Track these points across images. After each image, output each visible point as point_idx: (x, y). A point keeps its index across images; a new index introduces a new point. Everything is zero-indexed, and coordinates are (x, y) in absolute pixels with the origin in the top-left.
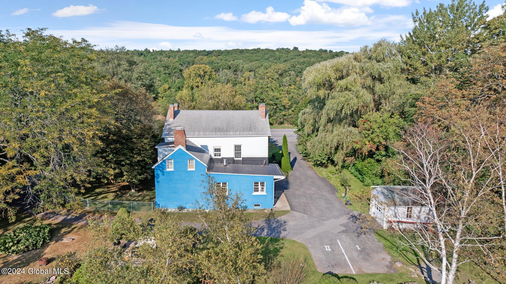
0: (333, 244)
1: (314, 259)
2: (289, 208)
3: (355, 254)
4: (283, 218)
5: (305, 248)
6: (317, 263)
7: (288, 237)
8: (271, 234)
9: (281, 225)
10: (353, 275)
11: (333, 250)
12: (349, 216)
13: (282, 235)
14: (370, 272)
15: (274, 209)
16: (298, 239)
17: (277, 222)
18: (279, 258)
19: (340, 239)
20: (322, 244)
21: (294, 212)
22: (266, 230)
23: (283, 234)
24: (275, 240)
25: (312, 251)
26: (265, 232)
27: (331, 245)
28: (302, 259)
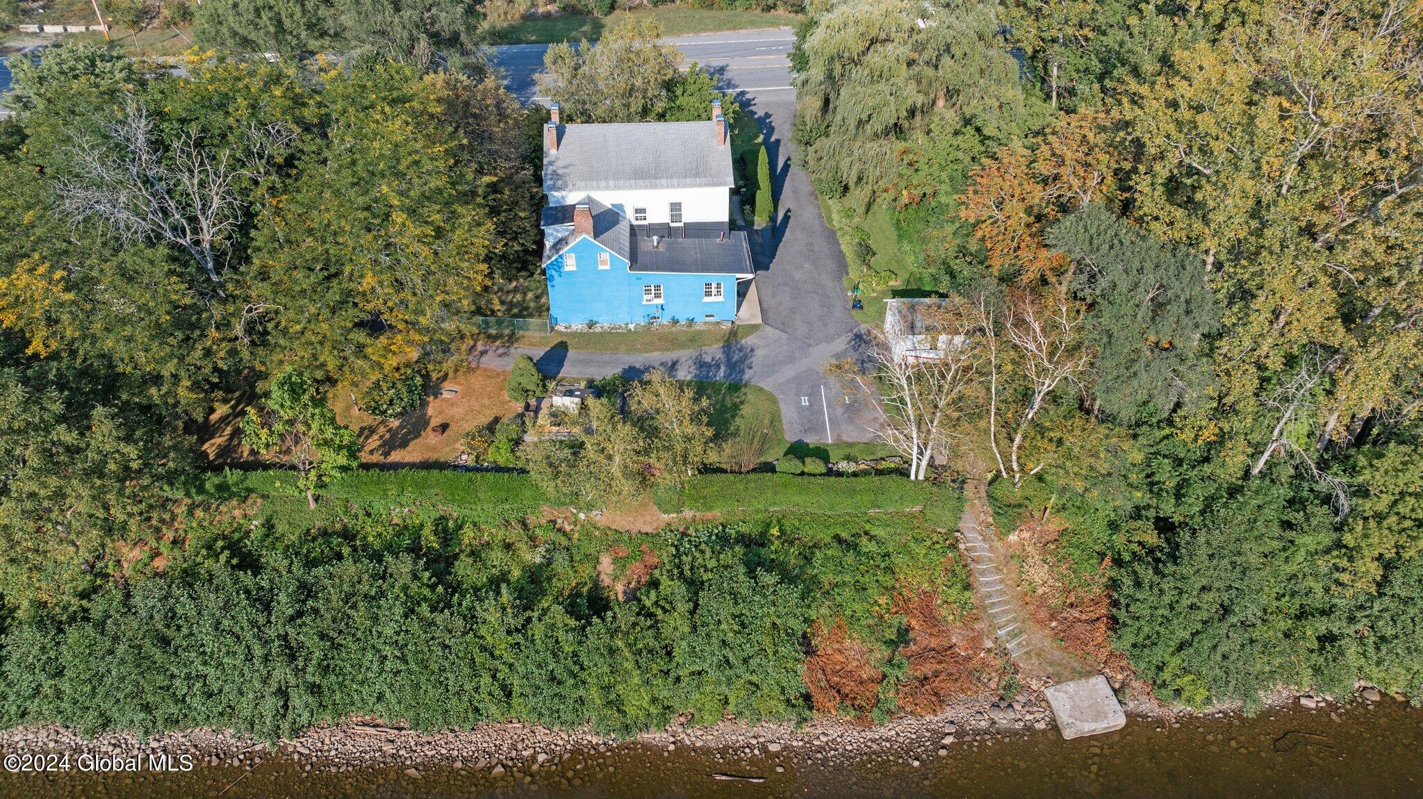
0: (813, 394)
1: (784, 421)
2: (759, 321)
3: (839, 411)
4: (748, 341)
5: (773, 401)
6: (786, 427)
7: (753, 382)
8: (730, 375)
9: (746, 357)
10: (828, 445)
11: (811, 405)
12: (851, 335)
13: (746, 377)
14: (850, 440)
15: (737, 323)
16: (767, 385)
17: (741, 350)
18: (738, 421)
19: (825, 385)
20: (798, 394)
21: (768, 328)
22: (723, 368)
23: (748, 374)
24: (735, 387)
25: (782, 405)
26: (721, 373)
27: (809, 395)
28: (766, 422)
